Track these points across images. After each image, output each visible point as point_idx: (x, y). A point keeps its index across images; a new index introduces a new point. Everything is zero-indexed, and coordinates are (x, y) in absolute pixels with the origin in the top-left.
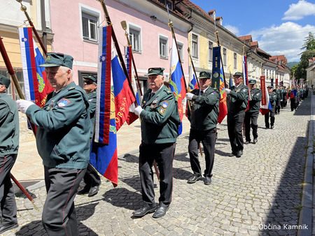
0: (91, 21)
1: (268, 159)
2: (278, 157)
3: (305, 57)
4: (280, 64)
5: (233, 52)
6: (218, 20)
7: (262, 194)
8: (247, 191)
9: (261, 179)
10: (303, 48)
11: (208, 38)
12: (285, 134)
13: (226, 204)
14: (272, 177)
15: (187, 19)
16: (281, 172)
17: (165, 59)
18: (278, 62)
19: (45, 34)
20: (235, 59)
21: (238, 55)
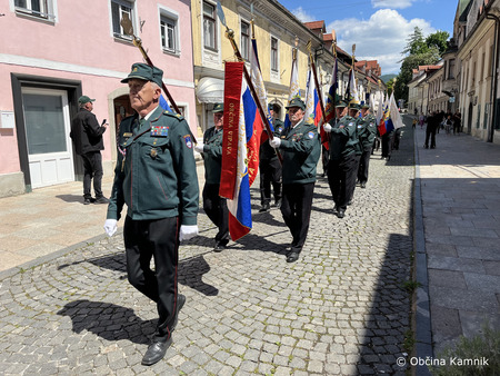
3: (408, 66)
5: (290, 47)
10: (405, 52)
11: (238, 12)
18: (367, 71)
20: (295, 60)
21: (300, 52)
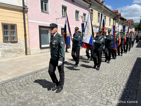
0: (45, 2)
1: (123, 67)
2: (128, 67)
4: (130, 23)
5: (109, 18)
6: (103, 2)
7: (120, 83)
8: (114, 82)
9: (120, 76)
11: (97, 11)
12: (132, 56)
13: (104, 87)
14: (125, 76)
15: (88, 2)
16: (129, 73)
17: (78, 20)
19: (24, 8)
20: (110, 21)
21: (111, 19)
